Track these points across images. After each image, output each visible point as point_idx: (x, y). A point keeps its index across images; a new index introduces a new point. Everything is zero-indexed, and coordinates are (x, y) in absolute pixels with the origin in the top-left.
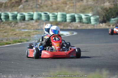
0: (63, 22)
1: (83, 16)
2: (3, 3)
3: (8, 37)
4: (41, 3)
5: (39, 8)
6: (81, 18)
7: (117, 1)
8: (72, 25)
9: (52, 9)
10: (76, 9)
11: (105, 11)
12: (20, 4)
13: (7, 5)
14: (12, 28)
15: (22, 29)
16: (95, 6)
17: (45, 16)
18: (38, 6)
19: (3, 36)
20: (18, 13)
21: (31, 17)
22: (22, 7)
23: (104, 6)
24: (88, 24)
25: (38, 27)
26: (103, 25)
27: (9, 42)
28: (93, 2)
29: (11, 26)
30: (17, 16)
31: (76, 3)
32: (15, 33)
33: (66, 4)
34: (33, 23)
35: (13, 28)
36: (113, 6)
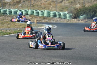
0: (48, 17)
1: (62, 14)
2: (8, 2)
4: (34, 3)
5: (32, 7)
6: (60, 15)
7: (84, 4)
8: (54, 19)
9: (41, 8)
10: (57, 8)
11: (76, 11)
12: (20, 3)
13: (11, 4)
16: (70, 7)
17: (36, 12)
18: (32, 5)
20: (18, 10)
21: (27, 13)
22: (21, 5)
23: (76, 7)
24: (65, 19)
26: (75, 20)
28: (68, 4)
30: (17, 12)
31: (57, 4)
32: (15, 25)
33: (50, 4)
34: (28, 17)
36: (82, 7)
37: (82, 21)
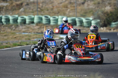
1: (84, 20)
2: (4, 6)
3: (8, 41)
4: (42, 7)
5: (40, 11)
6: (81, 22)
9: (53, 13)
10: (77, 13)
11: (106, 15)
12: (21, 7)
13: (8, 9)
14: (12, 31)
15: (22, 33)
16: (96, 10)
17: (46, 19)
18: (39, 9)
19: (3, 39)
20: (19, 16)
21: (32, 21)
22: (23, 10)
23: (105, 10)
25: (39, 30)
26: (104, 29)
27: (9, 46)
28: (94, 6)
29: (12, 30)
30: (17, 19)
31: (76, 6)
32: (15, 36)
33: (67, 7)
34: (33, 27)
35: (14, 31)
36: (114, 10)
37: (114, 29)
